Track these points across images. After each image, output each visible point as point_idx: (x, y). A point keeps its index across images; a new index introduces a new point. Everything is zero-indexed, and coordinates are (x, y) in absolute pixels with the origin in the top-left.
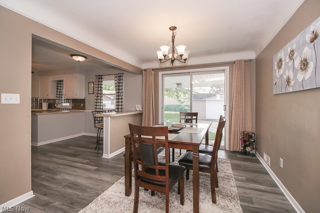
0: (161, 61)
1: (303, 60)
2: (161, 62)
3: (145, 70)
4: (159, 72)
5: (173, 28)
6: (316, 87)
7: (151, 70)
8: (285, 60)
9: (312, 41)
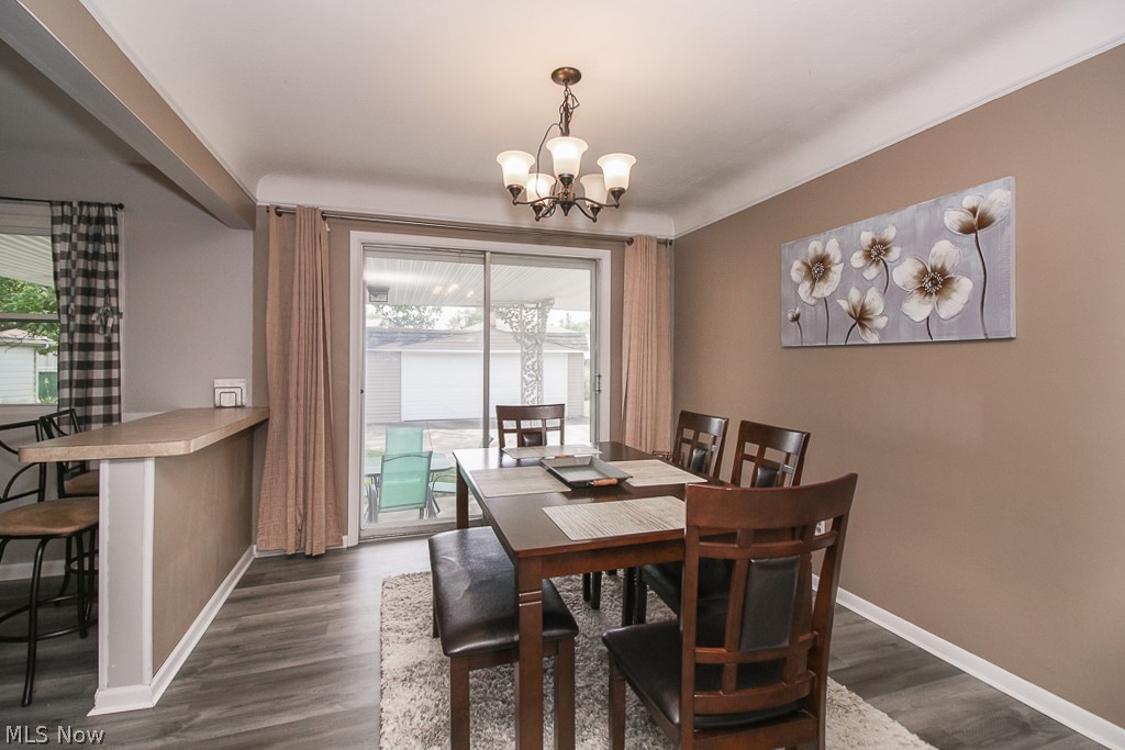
0: (515, 196)
1: (930, 270)
2: (518, 200)
3: (278, 211)
4: (353, 233)
5: (570, 77)
6: (984, 338)
7: (319, 216)
8: (845, 260)
9: (967, 229)
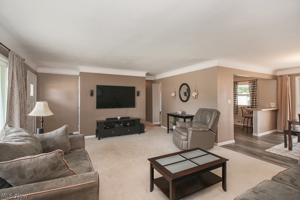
3: (280, 76)
4: (296, 77)
7: (287, 76)
